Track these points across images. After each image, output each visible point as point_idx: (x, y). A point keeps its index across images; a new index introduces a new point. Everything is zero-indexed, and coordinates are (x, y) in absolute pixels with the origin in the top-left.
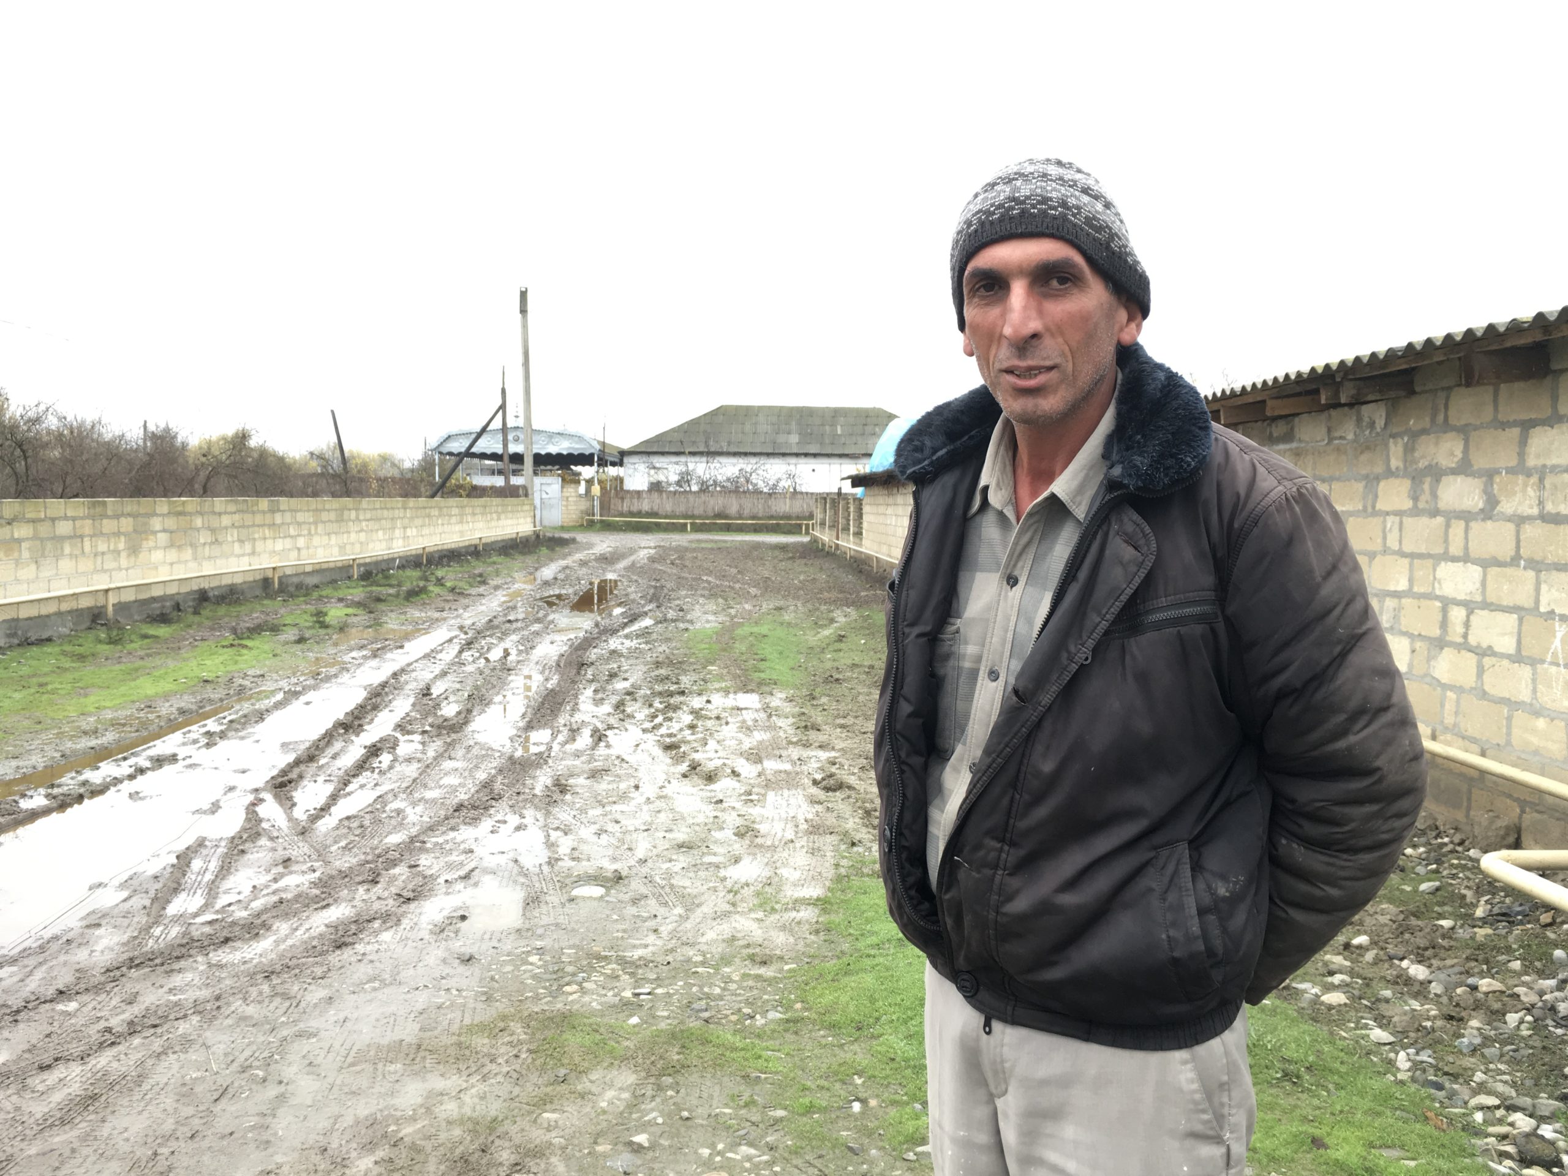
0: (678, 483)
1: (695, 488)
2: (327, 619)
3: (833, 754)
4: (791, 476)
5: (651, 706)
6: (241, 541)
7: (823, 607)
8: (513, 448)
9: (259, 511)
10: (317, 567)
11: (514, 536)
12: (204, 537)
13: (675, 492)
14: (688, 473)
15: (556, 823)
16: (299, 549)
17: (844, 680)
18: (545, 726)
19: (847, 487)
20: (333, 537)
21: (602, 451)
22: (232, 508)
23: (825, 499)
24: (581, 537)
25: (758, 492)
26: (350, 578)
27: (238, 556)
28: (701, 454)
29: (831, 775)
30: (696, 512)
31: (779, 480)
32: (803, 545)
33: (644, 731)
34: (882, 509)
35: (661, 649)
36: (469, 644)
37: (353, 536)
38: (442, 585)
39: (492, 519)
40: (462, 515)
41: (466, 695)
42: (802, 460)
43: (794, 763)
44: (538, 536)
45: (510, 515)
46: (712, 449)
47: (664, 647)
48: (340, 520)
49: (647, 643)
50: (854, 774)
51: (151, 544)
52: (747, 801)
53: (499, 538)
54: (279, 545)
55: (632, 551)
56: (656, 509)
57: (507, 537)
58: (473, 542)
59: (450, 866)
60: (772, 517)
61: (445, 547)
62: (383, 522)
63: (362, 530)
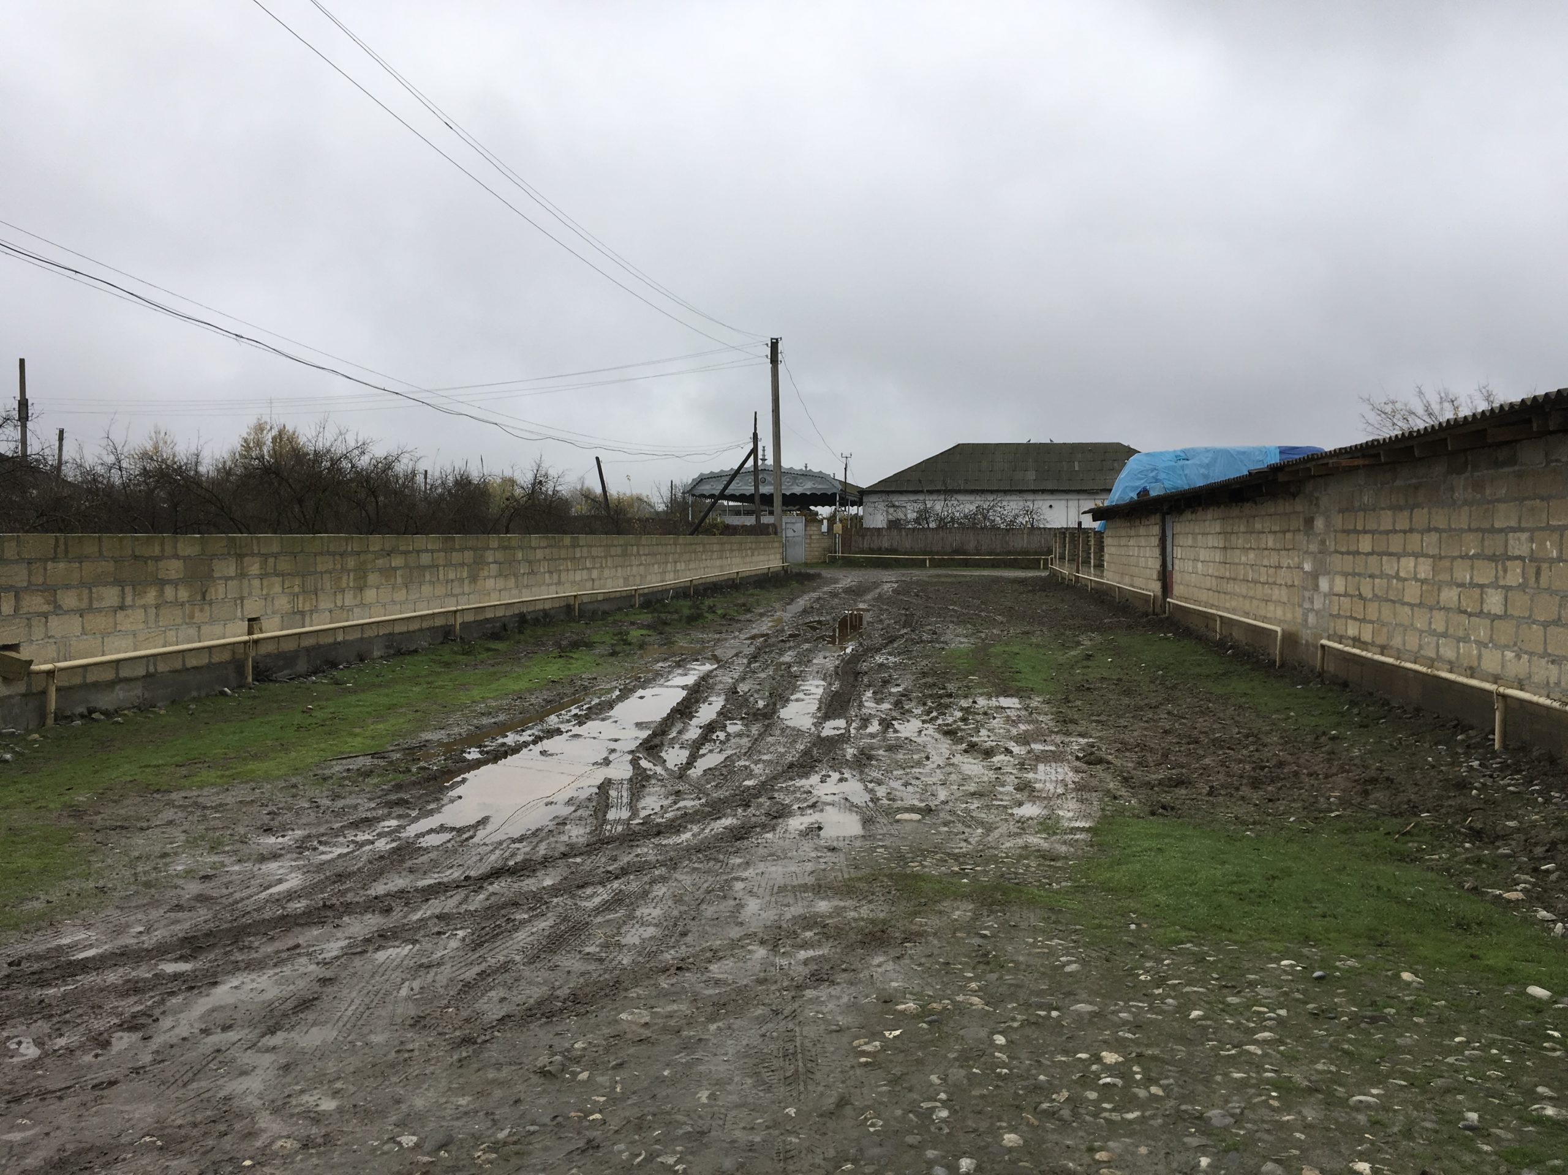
0: (917, 521)
1: (933, 525)
2: (629, 638)
3: (1091, 740)
4: (1028, 512)
5: (925, 704)
6: (551, 572)
7: (1067, 632)
8: (765, 489)
9: (564, 547)
10: (607, 596)
11: (766, 571)
12: (523, 569)
13: (914, 529)
14: (926, 510)
15: (869, 778)
16: (593, 580)
17: (1095, 689)
18: (839, 717)
19: (1088, 522)
20: (619, 569)
21: (844, 491)
22: (544, 544)
23: (1064, 533)
24: (826, 573)
25: (995, 528)
26: (632, 606)
27: (548, 585)
28: (938, 492)
29: (1092, 753)
30: (934, 549)
31: (1016, 516)
32: (1041, 578)
33: (924, 722)
34: (1123, 541)
35: (923, 663)
36: (754, 658)
37: (635, 569)
38: (714, 612)
39: (747, 555)
40: (721, 551)
41: (767, 694)
42: (1039, 497)
43: (1057, 745)
44: (786, 571)
45: (762, 552)
46: (950, 488)
47: (924, 663)
48: (625, 554)
49: (909, 659)
50: (1111, 754)
51: (486, 573)
52: (1020, 769)
53: (753, 573)
54: (579, 576)
55: (876, 585)
56: (895, 544)
57: (759, 572)
58: (732, 576)
59: (798, 800)
60: (1009, 553)
61: (708, 580)
62: (658, 557)
63: (641, 564)
